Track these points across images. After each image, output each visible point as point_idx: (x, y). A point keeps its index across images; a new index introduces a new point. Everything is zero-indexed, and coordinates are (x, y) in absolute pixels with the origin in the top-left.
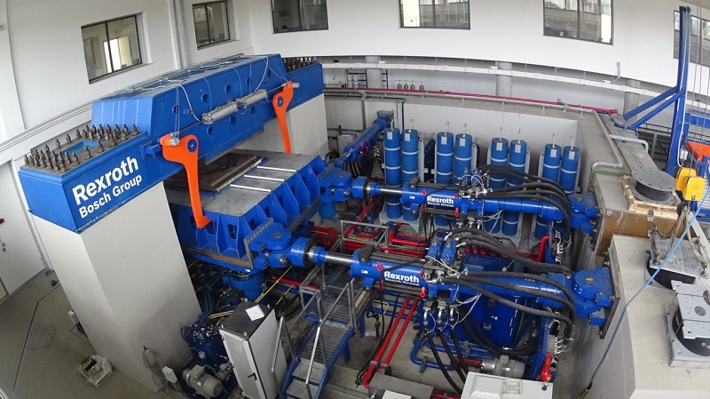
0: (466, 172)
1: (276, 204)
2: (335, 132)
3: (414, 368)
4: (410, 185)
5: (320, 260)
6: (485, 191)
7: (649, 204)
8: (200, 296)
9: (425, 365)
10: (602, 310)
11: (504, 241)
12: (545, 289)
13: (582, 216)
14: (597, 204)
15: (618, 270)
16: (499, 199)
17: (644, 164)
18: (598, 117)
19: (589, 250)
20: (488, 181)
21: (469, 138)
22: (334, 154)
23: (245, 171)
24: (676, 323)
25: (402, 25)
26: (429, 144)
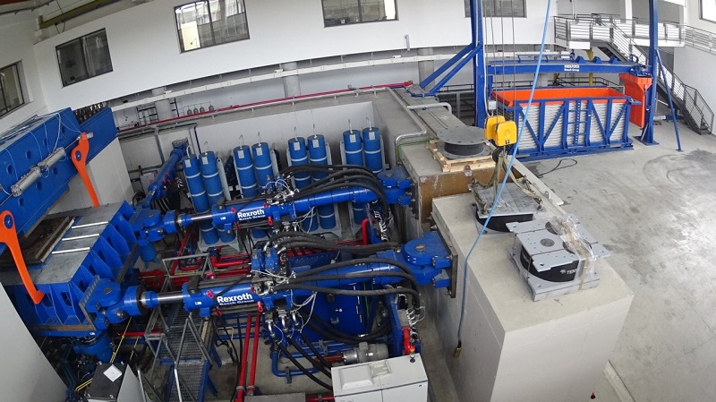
0: (269, 179)
1: (98, 261)
2: (136, 173)
3: (280, 381)
4: (218, 207)
5: (155, 305)
6: (292, 193)
7: (462, 160)
8: (61, 373)
9: (289, 375)
10: (444, 272)
11: (325, 235)
12: (378, 269)
13: (397, 190)
14: (409, 175)
15: (447, 230)
16: (308, 197)
17: (449, 124)
18: (393, 93)
19: (413, 220)
20: (293, 183)
21: (265, 146)
22: (140, 195)
23: (62, 235)
24: (526, 261)
25: (183, 50)
26: (228, 162)
